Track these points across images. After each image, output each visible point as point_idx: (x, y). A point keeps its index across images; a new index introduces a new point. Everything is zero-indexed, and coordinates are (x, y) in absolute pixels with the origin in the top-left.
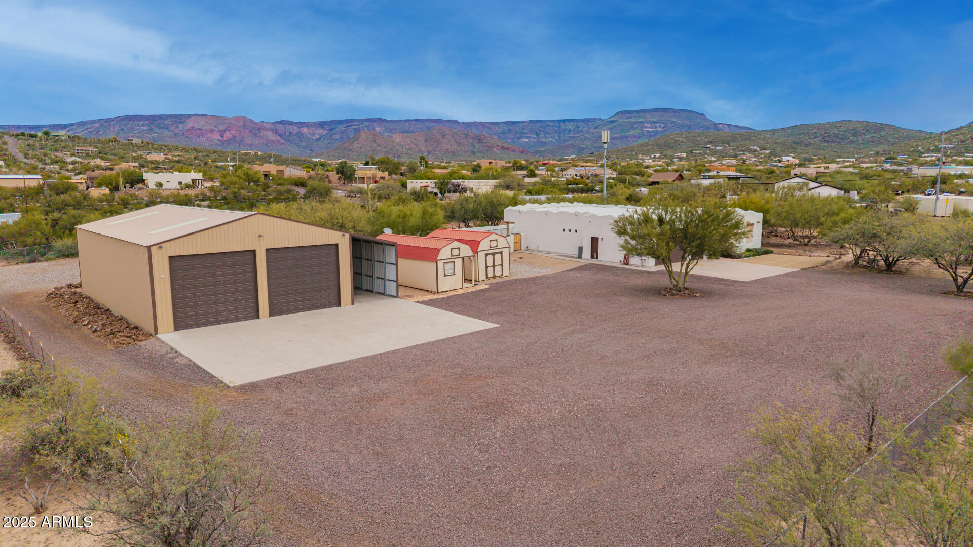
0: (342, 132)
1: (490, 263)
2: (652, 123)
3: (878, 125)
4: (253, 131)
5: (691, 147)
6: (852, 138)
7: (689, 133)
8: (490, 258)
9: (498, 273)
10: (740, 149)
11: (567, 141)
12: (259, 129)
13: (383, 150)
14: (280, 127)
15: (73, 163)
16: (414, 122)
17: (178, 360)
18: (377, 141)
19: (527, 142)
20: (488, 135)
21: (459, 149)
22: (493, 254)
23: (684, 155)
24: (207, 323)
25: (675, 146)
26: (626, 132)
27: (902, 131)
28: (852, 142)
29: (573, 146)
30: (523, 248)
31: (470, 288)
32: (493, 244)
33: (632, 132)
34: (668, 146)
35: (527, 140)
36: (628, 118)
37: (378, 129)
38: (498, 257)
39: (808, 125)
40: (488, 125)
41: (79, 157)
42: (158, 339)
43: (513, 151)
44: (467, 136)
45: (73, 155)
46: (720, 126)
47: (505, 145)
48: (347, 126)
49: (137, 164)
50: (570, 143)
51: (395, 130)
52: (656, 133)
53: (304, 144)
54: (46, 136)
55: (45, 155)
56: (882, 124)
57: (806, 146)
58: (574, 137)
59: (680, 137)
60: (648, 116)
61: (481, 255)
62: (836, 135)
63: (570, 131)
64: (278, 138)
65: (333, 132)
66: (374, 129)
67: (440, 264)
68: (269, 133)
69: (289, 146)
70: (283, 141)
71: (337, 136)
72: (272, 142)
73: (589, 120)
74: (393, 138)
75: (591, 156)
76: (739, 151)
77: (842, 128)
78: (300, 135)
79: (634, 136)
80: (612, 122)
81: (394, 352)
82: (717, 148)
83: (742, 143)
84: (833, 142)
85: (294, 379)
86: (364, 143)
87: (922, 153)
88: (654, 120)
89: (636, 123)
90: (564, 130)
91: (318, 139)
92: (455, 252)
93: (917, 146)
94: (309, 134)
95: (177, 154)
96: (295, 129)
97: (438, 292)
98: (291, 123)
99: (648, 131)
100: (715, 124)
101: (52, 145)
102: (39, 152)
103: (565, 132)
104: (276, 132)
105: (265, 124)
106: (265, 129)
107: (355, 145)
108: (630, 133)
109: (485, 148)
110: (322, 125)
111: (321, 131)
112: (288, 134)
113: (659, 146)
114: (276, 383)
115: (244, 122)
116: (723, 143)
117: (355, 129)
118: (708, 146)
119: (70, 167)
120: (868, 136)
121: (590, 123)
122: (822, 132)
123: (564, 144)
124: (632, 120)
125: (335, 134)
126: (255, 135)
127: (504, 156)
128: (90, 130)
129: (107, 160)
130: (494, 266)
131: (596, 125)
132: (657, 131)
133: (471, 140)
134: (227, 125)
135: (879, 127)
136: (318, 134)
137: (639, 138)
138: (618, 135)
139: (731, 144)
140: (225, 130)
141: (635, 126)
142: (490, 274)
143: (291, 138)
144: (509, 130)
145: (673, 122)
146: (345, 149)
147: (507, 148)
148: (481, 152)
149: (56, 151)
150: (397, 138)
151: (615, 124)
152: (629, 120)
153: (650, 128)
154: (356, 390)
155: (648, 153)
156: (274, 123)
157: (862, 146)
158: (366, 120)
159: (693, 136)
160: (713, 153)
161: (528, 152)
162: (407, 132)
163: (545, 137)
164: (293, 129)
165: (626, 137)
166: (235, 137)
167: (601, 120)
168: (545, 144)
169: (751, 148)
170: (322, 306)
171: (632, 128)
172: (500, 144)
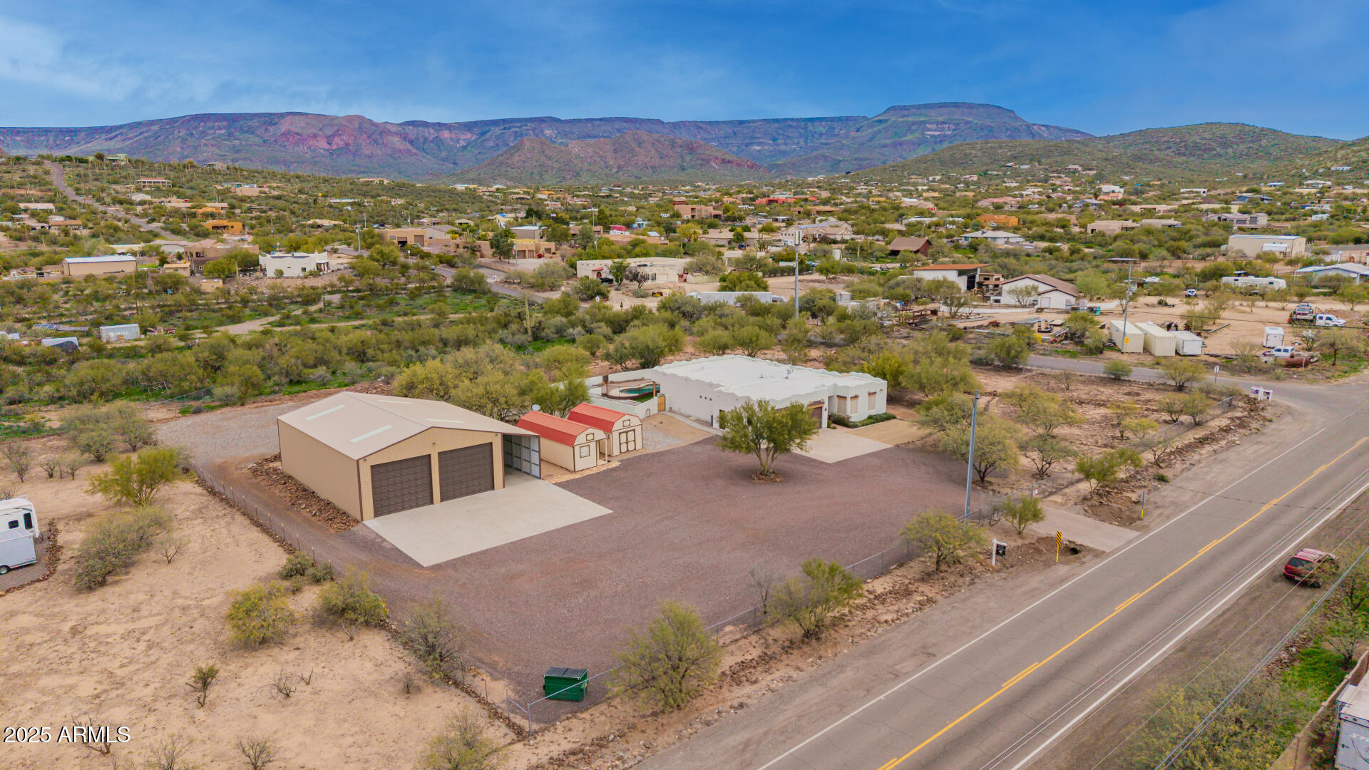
0: (498, 137)
1: (623, 439)
2: (938, 123)
3: (1257, 130)
4: (374, 137)
5: (986, 164)
6: (1218, 149)
7: (987, 143)
8: (623, 436)
9: (631, 447)
10: (1055, 168)
11: (818, 148)
12: (381, 133)
13: (555, 165)
14: (410, 129)
15: (142, 203)
16: (598, 123)
17: (384, 544)
18: (547, 152)
19: (759, 151)
20: (702, 143)
21: (662, 162)
22: (627, 432)
23: (975, 178)
24: (396, 511)
25: (963, 162)
26: (901, 137)
27: (1292, 140)
28: (1219, 155)
29: (825, 157)
30: (667, 408)
31: (603, 465)
32: (627, 423)
33: (909, 137)
34: (955, 163)
35: (758, 148)
36: (904, 116)
37: (548, 132)
38: (631, 435)
39: (1158, 130)
40: (703, 126)
41: (147, 193)
42: (364, 525)
43: (738, 165)
44: (673, 144)
45: (139, 190)
46: (1035, 127)
47: (727, 157)
48: (505, 129)
49: (225, 205)
50: (820, 152)
51: (572, 133)
52: (941, 139)
53: (444, 154)
54: (100, 161)
55: (103, 190)
56: (1262, 129)
57: (1151, 162)
58: (826, 144)
59: (973, 148)
60: (932, 112)
61: (615, 435)
62: (1196, 146)
63: (821, 134)
64: (408, 146)
65: (483, 138)
66: (542, 131)
67: (577, 448)
68: (396, 139)
69: (424, 157)
70: (415, 151)
71: (491, 144)
72: (400, 151)
73: (848, 119)
74: (570, 146)
75: (845, 177)
76: (1054, 172)
77: (1207, 135)
78: (438, 141)
79: (912, 143)
80: (880, 121)
81: (531, 538)
82: (1022, 167)
83: (1058, 159)
84: (1191, 155)
85: (465, 561)
86: (529, 155)
87: (1306, 178)
88: (941, 119)
89: (913, 123)
90: (813, 134)
91: (464, 148)
92: (590, 437)
93: (1302, 166)
94: (451, 139)
95: (275, 185)
96: (431, 134)
97: (575, 471)
98: (425, 124)
99: (932, 136)
100: (1029, 126)
101: (109, 175)
102: (93, 185)
103: (813, 136)
104: (405, 137)
105: (389, 127)
106: (390, 133)
107: (516, 158)
108: (907, 138)
109: (699, 162)
110: (469, 126)
111: (469, 135)
112: (422, 140)
113: (943, 163)
114: (453, 564)
115: (360, 123)
116: (1031, 160)
117: (516, 132)
118: (1010, 164)
119: (139, 209)
120: (1242, 147)
121: (851, 123)
122: (1178, 140)
123: (814, 154)
124: (910, 119)
125: (488, 140)
126: (376, 142)
127: (726, 172)
128: (146, 135)
129: (187, 198)
130: (627, 443)
131: (858, 126)
132: (945, 136)
133: (678, 150)
134: (336, 128)
135: (1259, 134)
136: (465, 140)
137: (919, 145)
138: (888, 142)
139: (1043, 160)
140: (333, 136)
141: (914, 127)
142: (624, 448)
143: (426, 146)
144: (735, 133)
145: (968, 122)
146: (502, 163)
147: (729, 162)
148: (693, 167)
149: (116, 182)
150: (575, 147)
151: (885, 125)
152: (905, 119)
153: (936, 130)
154: (503, 570)
155: (924, 174)
156: (401, 124)
157: (1233, 161)
158: (531, 120)
159: (992, 148)
160: (1016, 174)
161: (760, 167)
162: (589, 136)
163: (785, 144)
164: (429, 134)
165: (901, 144)
166: (347, 145)
167: (866, 119)
168: (784, 153)
169: (1070, 167)
170: (480, 491)
171: (910, 130)
172: (720, 155)
